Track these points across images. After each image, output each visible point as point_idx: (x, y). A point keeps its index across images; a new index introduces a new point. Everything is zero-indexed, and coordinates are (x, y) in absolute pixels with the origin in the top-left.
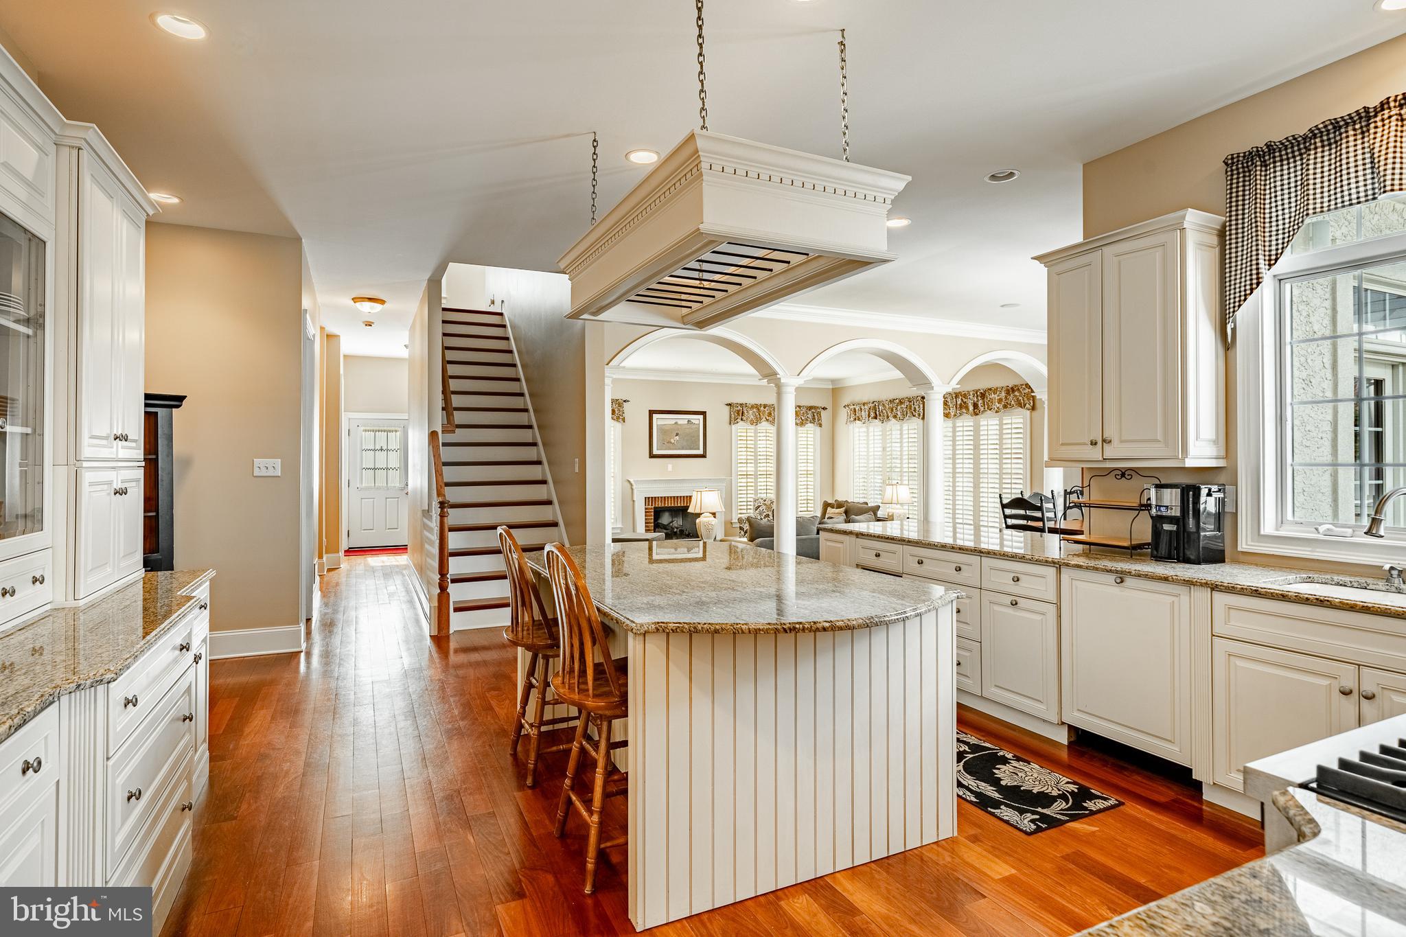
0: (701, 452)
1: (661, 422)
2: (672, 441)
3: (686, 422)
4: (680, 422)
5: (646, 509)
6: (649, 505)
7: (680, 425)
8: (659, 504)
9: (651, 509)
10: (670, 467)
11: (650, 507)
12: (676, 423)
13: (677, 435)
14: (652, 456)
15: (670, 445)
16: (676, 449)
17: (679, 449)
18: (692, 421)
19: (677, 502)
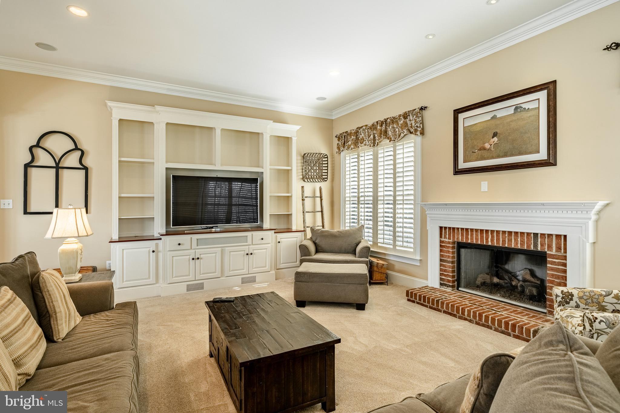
0: (542, 155)
1: (468, 123)
2: (487, 146)
3: (511, 111)
4: (499, 115)
5: (441, 242)
6: (445, 237)
7: (501, 118)
8: (460, 238)
9: (449, 243)
10: (484, 186)
11: (447, 240)
12: (494, 117)
13: (495, 135)
14: (457, 172)
15: (484, 153)
16: (493, 158)
17: (499, 157)
18: (523, 106)
19: (487, 239)
